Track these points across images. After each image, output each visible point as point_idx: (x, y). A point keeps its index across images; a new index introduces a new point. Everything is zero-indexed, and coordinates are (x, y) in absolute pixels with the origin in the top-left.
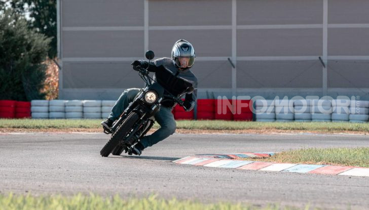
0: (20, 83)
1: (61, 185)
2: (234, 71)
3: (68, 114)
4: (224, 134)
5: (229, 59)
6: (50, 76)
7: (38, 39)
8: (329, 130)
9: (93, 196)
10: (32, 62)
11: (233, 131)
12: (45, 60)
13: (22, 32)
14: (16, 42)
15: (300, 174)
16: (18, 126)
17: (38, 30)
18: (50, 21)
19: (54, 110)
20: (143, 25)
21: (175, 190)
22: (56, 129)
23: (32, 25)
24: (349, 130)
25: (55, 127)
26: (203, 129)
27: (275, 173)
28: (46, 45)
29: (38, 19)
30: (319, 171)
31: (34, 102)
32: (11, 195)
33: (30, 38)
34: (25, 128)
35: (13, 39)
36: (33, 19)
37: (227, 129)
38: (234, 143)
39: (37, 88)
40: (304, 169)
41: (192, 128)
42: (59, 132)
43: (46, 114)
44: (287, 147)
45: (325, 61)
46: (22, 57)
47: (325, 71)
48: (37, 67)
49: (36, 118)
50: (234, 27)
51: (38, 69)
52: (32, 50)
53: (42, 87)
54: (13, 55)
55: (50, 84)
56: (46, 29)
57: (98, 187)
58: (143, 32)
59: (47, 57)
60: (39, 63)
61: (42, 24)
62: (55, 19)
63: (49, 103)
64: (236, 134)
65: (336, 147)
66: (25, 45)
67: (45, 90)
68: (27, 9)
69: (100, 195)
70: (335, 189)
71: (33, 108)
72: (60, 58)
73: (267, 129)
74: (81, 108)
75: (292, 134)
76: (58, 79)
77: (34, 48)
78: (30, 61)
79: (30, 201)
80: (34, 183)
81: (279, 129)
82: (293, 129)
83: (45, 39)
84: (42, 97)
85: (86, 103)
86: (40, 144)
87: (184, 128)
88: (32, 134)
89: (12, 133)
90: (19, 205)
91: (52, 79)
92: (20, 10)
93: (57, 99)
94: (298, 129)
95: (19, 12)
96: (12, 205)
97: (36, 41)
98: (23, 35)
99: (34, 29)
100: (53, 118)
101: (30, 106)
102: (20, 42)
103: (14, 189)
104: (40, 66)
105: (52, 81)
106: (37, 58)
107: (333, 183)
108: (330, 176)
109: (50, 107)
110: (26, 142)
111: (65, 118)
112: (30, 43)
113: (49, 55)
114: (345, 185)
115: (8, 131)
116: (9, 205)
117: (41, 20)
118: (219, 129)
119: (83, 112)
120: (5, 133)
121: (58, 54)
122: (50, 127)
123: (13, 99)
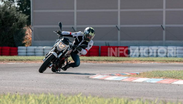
0: (13, 38)
1: (34, 89)
2: (119, 32)
3: (36, 54)
4: (114, 63)
5: (116, 26)
6: (27, 34)
7: (22, 16)
8: (166, 61)
9: (50, 94)
10: (18, 28)
11: (118, 62)
12: (25, 27)
13: (14, 13)
14: (10, 18)
15: (152, 83)
16: (12, 59)
17: (21, 11)
18: (27, 7)
19: (29, 51)
20: (73, 9)
21: (90, 92)
22: (30, 61)
23: (18, 9)
24: (176, 61)
25: (30, 60)
26: (104, 61)
27: (140, 83)
28: (25, 19)
29: (21, 6)
30: (161, 82)
31: (19, 47)
32: (9, 94)
33: (17, 15)
34: (15, 60)
35: (9, 16)
36: (19, 6)
37: (116, 61)
38: (119, 68)
39: (21, 40)
40: (154, 81)
41: (98, 61)
42: (32, 63)
43: (25, 54)
44: (145, 70)
45: (164, 27)
46: (13, 25)
47: (164, 32)
48: (21, 30)
49: (20, 56)
50: (119, 10)
51: (21, 31)
52: (18, 22)
53: (23, 40)
54: (9, 24)
55: (27, 38)
56: (25, 11)
57: (52, 90)
58: (74, 13)
59: (26, 25)
60: (22, 28)
61: (23, 9)
62: (30, 6)
63: (27, 48)
64: (120, 63)
65: (170, 70)
66: (15, 19)
67: (25, 42)
68: (16, 1)
69: (54, 94)
70: (170, 91)
71: (19, 51)
72: (33, 26)
73: (135, 61)
74: (43, 50)
75: (148, 63)
76: (31, 36)
77: (20, 21)
78: (17, 27)
79: (19, 97)
80: (20, 88)
81: (141, 61)
82: (148, 61)
83: (25, 16)
84: (23, 45)
85: (45, 48)
86: (22, 68)
87: (94, 60)
88: (18, 63)
89: (8, 63)
90: (13, 99)
91: (28, 36)
92: (12, 2)
93: (31, 46)
94: (151, 61)
95: (12, 3)
96: (9, 99)
97: (20, 17)
98: (14, 14)
99: (19, 12)
100: (29, 56)
101: (17, 49)
102: (12, 18)
103: (10, 91)
104: (22, 30)
105: (28, 37)
106: (21, 25)
107: (168, 88)
108: (167, 84)
109: (27, 50)
110: (15, 68)
111: (35, 55)
112: (18, 18)
113: (27, 24)
114: (175, 89)
115: (6, 62)
116: (8, 99)
117: (23, 7)
118: (112, 61)
119: (44, 53)
120: (5, 63)
121: (32, 24)
122: (27, 60)
123: (9, 46)
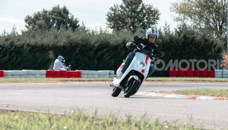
14: (209, 44)
19: (224, 74)
31: (216, 70)
35: (207, 44)
43: (221, 76)
49: (217, 77)
52: (216, 48)
54: (208, 50)
63: (223, 71)
71: (216, 73)
78: (215, 53)
83: (223, 42)
100: (224, 77)
106: (219, 51)
112: (216, 45)
